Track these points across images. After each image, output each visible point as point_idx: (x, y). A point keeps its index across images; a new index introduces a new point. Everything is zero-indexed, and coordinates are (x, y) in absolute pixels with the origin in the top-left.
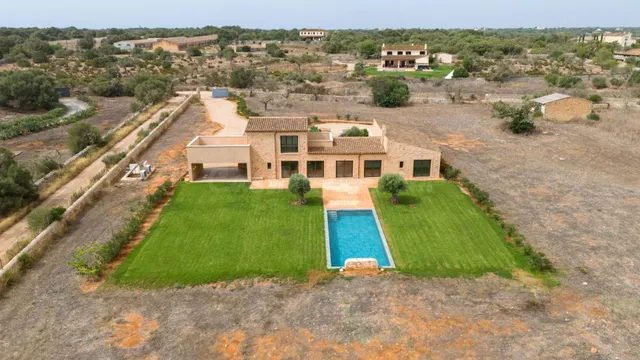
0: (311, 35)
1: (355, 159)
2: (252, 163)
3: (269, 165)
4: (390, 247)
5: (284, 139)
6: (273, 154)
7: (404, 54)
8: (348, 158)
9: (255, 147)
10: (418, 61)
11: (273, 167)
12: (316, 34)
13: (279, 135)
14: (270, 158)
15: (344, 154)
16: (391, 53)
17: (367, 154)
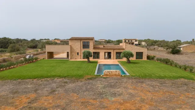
0: (101, 41)
1: (112, 51)
2: (71, 52)
3: (78, 53)
4: (127, 71)
5: (84, 43)
6: (80, 49)
7: (130, 41)
8: (109, 51)
9: (73, 46)
10: (135, 43)
11: (79, 54)
12: (103, 41)
13: (82, 41)
14: (78, 51)
15: (108, 49)
16: (126, 41)
17: (117, 49)
